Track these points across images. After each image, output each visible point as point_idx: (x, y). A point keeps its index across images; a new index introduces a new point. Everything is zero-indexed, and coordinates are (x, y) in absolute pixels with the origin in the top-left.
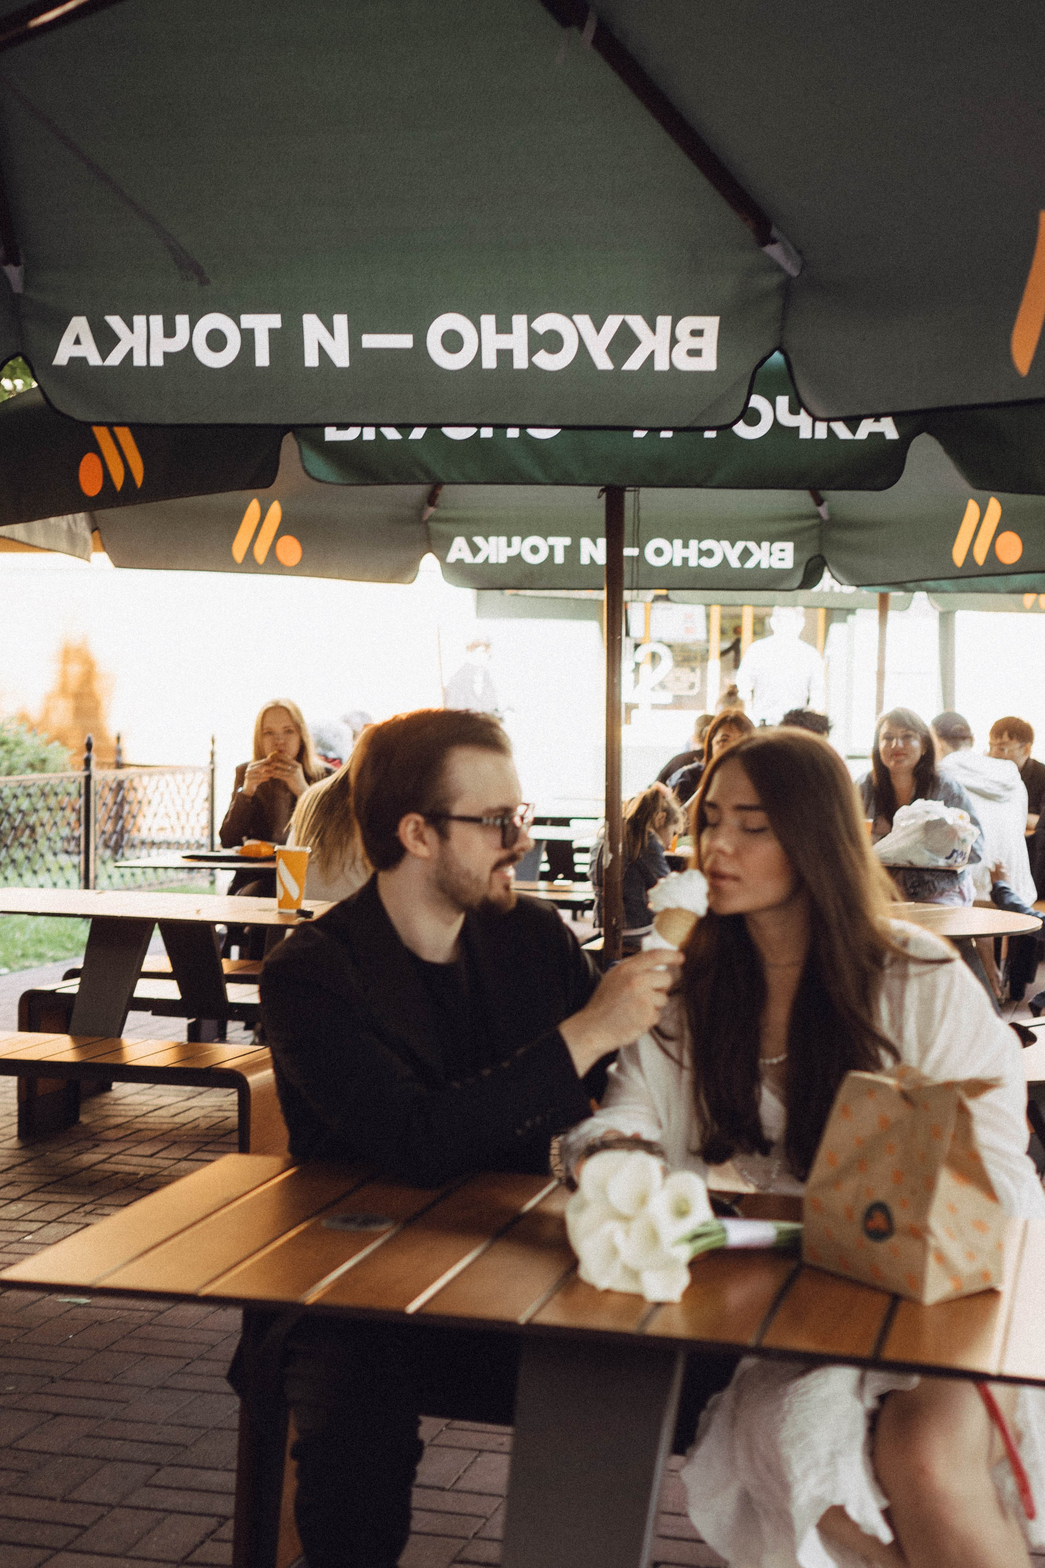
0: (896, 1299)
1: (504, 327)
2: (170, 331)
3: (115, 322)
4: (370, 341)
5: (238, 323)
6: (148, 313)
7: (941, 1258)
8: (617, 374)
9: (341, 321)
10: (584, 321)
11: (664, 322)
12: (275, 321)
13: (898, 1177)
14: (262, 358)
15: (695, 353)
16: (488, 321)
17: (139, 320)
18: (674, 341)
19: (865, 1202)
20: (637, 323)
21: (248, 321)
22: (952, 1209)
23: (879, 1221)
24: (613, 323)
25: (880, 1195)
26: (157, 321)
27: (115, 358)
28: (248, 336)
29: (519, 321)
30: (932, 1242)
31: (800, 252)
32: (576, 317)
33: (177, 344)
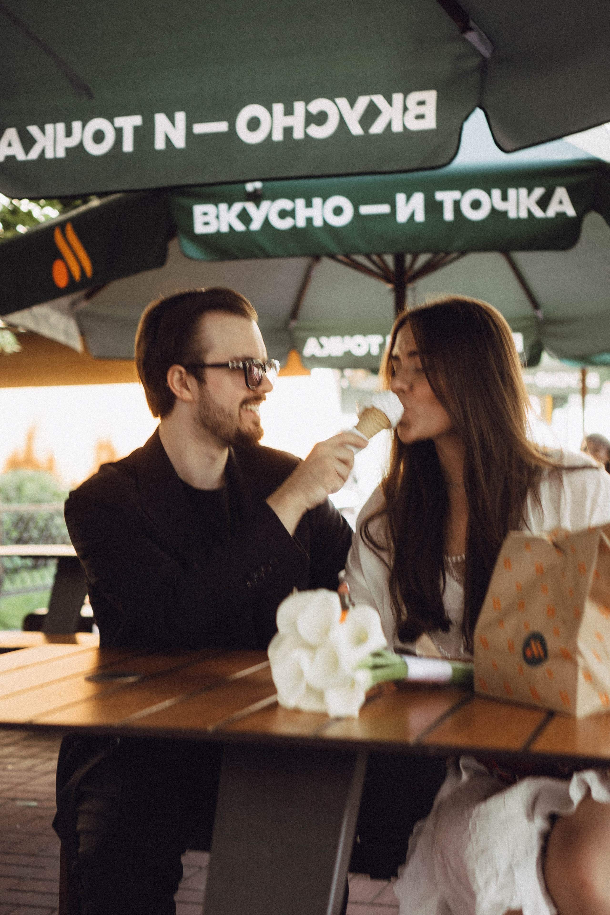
0: (551, 714)
1: (289, 111)
2: (69, 133)
3: (34, 130)
4: (199, 128)
5: (112, 123)
6: (54, 121)
7: (589, 676)
8: (367, 137)
9: (180, 117)
10: (343, 102)
11: (398, 98)
12: (137, 120)
13: (551, 612)
14: (128, 146)
15: (420, 117)
16: (278, 108)
17: (49, 127)
18: (405, 109)
19: (524, 634)
20: (379, 100)
21: (119, 121)
22: (599, 637)
23: (536, 648)
24: (363, 102)
25: (537, 626)
26: (61, 127)
27: (34, 154)
28: (119, 132)
29: (299, 107)
30: (580, 660)
31: (491, 41)
32: (338, 100)
33: (73, 142)
